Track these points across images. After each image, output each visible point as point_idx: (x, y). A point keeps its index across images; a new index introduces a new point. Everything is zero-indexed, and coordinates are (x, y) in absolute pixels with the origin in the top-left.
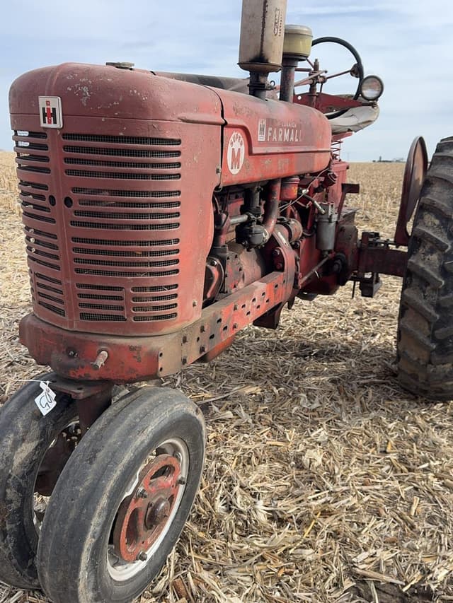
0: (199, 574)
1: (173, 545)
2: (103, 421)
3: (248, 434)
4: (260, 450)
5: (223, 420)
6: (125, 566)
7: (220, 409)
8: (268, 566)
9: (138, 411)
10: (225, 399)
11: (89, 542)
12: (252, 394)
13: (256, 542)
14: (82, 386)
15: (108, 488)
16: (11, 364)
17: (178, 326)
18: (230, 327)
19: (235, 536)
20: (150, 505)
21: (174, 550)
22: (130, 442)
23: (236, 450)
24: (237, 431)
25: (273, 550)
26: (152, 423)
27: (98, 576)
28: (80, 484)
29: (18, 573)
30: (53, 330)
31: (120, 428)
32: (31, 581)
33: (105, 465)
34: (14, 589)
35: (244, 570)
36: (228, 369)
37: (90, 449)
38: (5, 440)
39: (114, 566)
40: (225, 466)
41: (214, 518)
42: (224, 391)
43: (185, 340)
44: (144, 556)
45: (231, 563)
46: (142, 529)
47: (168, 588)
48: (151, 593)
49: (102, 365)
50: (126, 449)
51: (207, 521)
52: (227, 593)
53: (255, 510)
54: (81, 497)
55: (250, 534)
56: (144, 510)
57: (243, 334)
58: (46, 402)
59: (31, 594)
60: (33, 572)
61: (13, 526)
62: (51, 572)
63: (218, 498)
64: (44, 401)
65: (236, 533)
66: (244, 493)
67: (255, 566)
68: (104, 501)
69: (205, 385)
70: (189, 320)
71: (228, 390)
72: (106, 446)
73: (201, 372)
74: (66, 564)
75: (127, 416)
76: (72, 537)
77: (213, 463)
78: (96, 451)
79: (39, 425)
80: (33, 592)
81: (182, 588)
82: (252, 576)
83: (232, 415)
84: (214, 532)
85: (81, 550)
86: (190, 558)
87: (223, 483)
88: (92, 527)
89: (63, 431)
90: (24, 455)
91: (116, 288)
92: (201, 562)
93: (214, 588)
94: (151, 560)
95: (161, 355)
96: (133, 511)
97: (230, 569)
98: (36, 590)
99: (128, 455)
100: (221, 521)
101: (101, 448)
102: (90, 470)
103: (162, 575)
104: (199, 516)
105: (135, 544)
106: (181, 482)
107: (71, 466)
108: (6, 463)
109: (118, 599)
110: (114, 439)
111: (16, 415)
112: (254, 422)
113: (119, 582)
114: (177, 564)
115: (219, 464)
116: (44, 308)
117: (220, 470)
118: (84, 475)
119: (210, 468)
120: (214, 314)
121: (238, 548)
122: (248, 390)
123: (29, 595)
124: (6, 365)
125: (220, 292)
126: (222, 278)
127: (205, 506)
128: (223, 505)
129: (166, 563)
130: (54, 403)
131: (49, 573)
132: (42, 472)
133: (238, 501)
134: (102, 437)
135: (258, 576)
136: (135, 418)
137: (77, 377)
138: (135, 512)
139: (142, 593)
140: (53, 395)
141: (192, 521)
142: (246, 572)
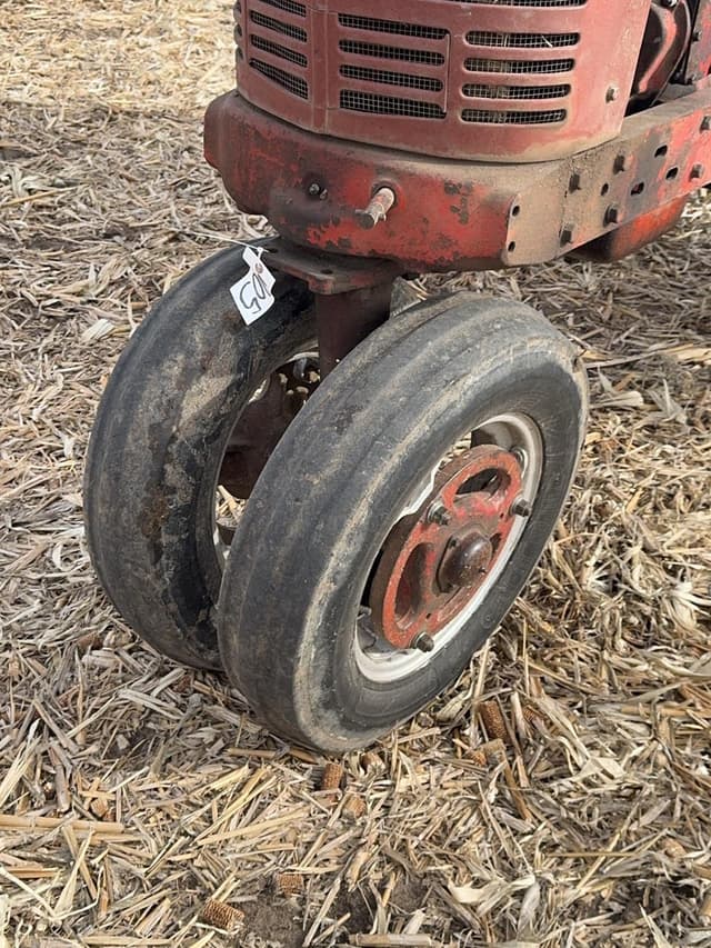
0: (536, 700)
1: (488, 636)
2: (370, 350)
3: (674, 445)
4: (698, 483)
5: (620, 410)
6: (387, 656)
7: (614, 384)
8: (690, 711)
9: (447, 338)
10: (628, 366)
11: (324, 589)
12: (693, 364)
13: (666, 662)
14: (330, 267)
15: (372, 489)
16: (176, 238)
17: (564, 146)
18: (683, 174)
19: (621, 644)
20: (451, 543)
21: (487, 646)
22: (426, 399)
23: (640, 474)
24: (646, 436)
25: (704, 684)
26: (475, 369)
27: (335, 661)
28: (316, 471)
29: (179, 630)
30: (277, 129)
31: (406, 369)
32: (201, 650)
33: (368, 440)
34: (167, 662)
35: (634, 709)
36: (642, 302)
37: (341, 404)
38: (167, 364)
39: (365, 650)
40: (612, 503)
41: (578, 601)
42: (628, 349)
43: (574, 185)
44: (429, 643)
45: (607, 692)
46: (430, 589)
47: (468, 715)
48: (434, 717)
49: (380, 219)
50: (415, 415)
51: (561, 604)
52: (591, 746)
53: (671, 600)
54: (316, 496)
55: (654, 644)
56: (438, 551)
57: (687, 228)
58: (253, 297)
59: (200, 677)
60: (208, 635)
61: (175, 539)
62: (243, 636)
63: (591, 563)
64: (249, 295)
65: (623, 638)
66: (649, 562)
67: (658, 707)
68: (361, 514)
69: (584, 330)
70: (590, 135)
71: (637, 347)
72: (375, 400)
73: (579, 303)
74: (274, 624)
75: (422, 345)
76: (290, 573)
77: (587, 494)
78: (352, 409)
79: (236, 344)
80: (204, 675)
81: (497, 721)
82: (649, 726)
83: (641, 399)
84: (574, 627)
85: (307, 602)
86: (519, 667)
87: (606, 537)
88: (333, 559)
89: (280, 370)
90: (204, 400)
91: (430, 29)
92: (542, 679)
93: (565, 732)
94: (439, 655)
95: (516, 210)
96: (418, 546)
97: (602, 702)
98: (211, 672)
99: (419, 426)
100: (593, 609)
101: (364, 404)
102: (338, 446)
103: (459, 689)
104: (544, 592)
105: (411, 615)
106: (519, 510)
107: (298, 432)
108: (167, 412)
109: (367, 715)
110: (393, 387)
111: (189, 317)
112: (690, 423)
113: (372, 682)
114: (490, 674)
115: (598, 498)
116: (261, 76)
117: (601, 511)
118: (325, 455)
119: (578, 502)
120: (652, 130)
121: (627, 667)
122: (685, 354)
123: (195, 679)
124: (166, 238)
125: (673, 81)
126: (685, 41)
127: (560, 574)
128: (600, 579)
129: (468, 668)
130: (269, 301)
131: (239, 638)
132: (235, 447)
133: (636, 577)
134: (366, 380)
135: (664, 728)
136: (441, 353)
137: (323, 246)
138: (420, 551)
139: (414, 715)
140: (270, 280)
141: (529, 599)
142: (638, 715)
